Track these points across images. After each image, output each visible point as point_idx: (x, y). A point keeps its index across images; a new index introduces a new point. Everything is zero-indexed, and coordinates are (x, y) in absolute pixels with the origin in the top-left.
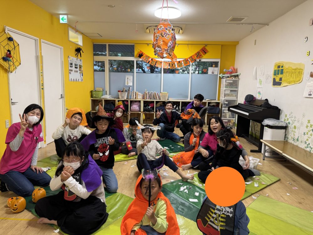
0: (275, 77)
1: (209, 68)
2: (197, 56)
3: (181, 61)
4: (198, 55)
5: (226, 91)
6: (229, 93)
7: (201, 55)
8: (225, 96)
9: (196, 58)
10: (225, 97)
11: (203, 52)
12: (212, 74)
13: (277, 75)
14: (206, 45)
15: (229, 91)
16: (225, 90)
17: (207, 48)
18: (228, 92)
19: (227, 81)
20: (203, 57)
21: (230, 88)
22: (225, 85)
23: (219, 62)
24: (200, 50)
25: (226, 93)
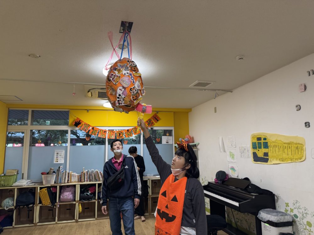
0: (256, 151)
1: (163, 137)
2: (149, 124)
3: (130, 129)
4: (150, 122)
7: (153, 123)
9: (148, 126)
11: (155, 119)
12: (167, 143)
13: (258, 149)
14: (158, 112)
17: (159, 115)
20: (154, 124)
23: (172, 130)
24: (151, 118)
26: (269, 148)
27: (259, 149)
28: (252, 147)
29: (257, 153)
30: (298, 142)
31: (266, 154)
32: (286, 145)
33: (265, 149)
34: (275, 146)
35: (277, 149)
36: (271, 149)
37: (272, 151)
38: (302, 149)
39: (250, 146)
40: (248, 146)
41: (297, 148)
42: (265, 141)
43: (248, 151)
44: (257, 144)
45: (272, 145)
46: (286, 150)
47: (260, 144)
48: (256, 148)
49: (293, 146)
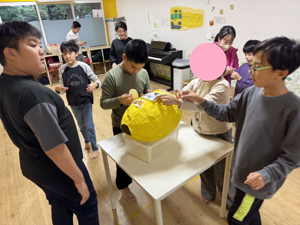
26: (182, 18)
27: (176, 20)
28: (170, 17)
29: (174, 22)
30: (200, 14)
31: (180, 23)
32: (193, 16)
33: (179, 19)
34: (186, 17)
35: (187, 19)
36: (184, 19)
37: (184, 21)
38: (202, 19)
39: (169, 17)
40: (168, 17)
41: (199, 18)
42: (180, 13)
43: (167, 21)
44: (174, 15)
45: (184, 16)
46: (193, 19)
47: (176, 15)
48: (173, 19)
49: (197, 16)
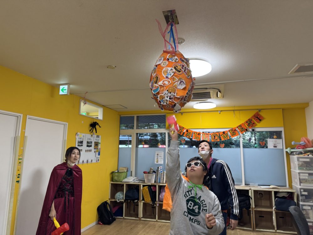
1: (269, 140)
2: (249, 125)
3: (226, 131)
4: (250, 123)
5: (301, 174)
6: (307, 178)
7: (254, 123)
8: (300, 182)
9: (247, 127)
10: (302, 184)
11: (257, 118)
12: (274, 148)
14: (260, 110)
15: (307, 175)
16: (299, 173)
17: (262, 114)
18: (305, 176)
19: (301, 160)
20: (256, 125)
21: (307, 170)
22: (297, 166)
23: (281, 131)
24: (252, 117)
25: (301, 177)
